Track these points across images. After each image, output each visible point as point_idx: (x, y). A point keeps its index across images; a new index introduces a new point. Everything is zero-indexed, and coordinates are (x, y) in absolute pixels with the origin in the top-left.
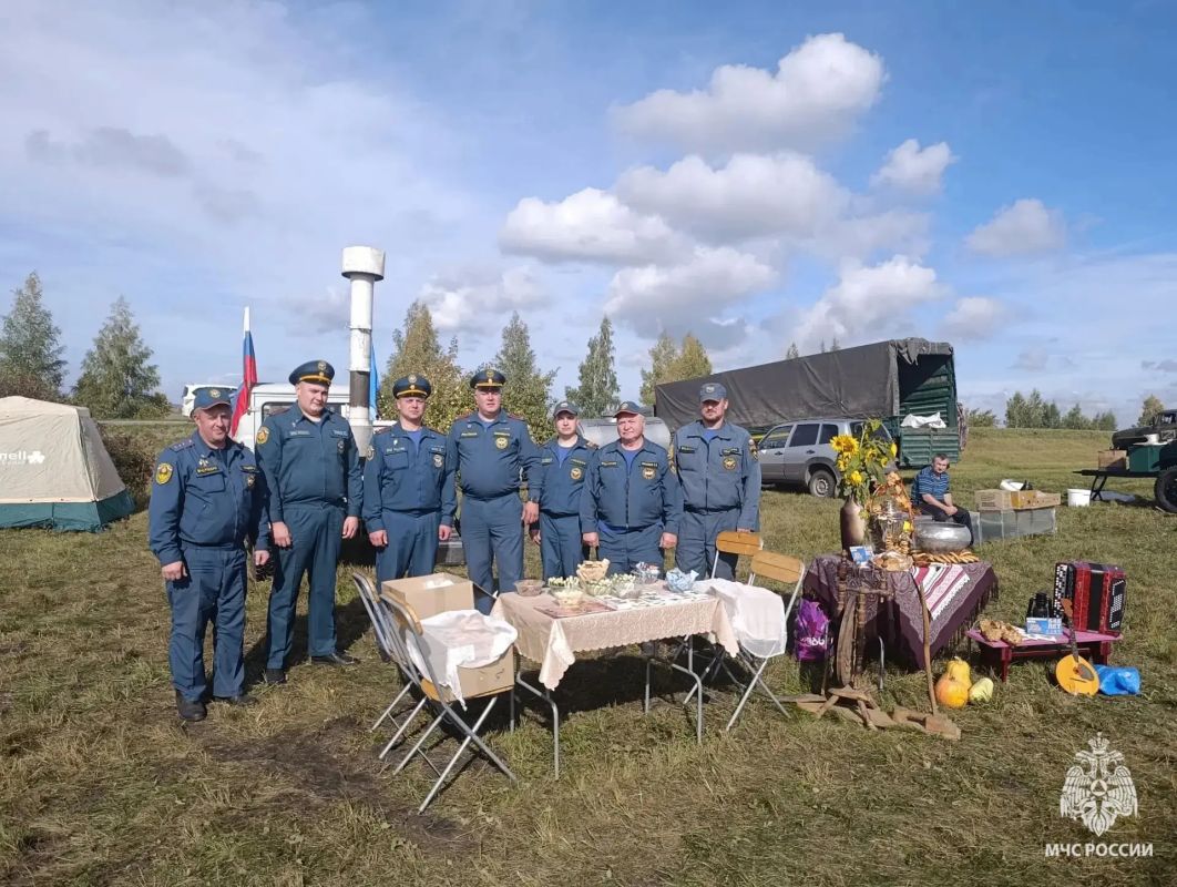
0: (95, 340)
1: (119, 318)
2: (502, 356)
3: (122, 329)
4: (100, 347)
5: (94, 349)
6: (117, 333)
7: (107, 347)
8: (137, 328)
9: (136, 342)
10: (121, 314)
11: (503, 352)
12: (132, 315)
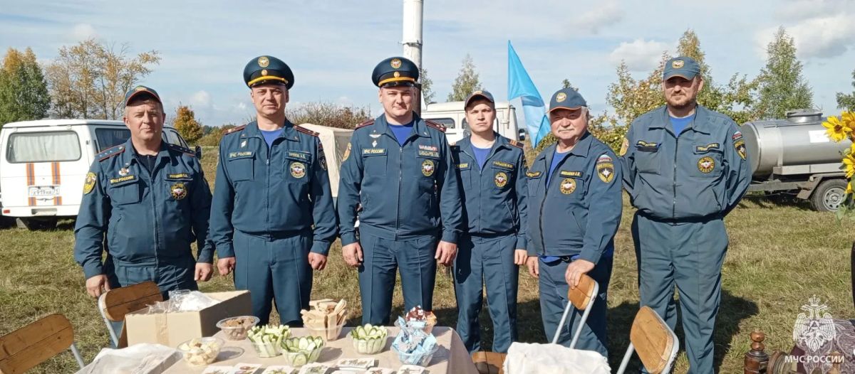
0: (453, 86)
1: (467, 70)
2: (767, 70)
3: (468, 77)
4: (456, 91)
5: (453, 93)
6: (466, 80)
7: (460, 91)
8: (477, 76)
9: (477, 85)
10: (468, 67)
11: (770, 66)
12: (474, 67)
